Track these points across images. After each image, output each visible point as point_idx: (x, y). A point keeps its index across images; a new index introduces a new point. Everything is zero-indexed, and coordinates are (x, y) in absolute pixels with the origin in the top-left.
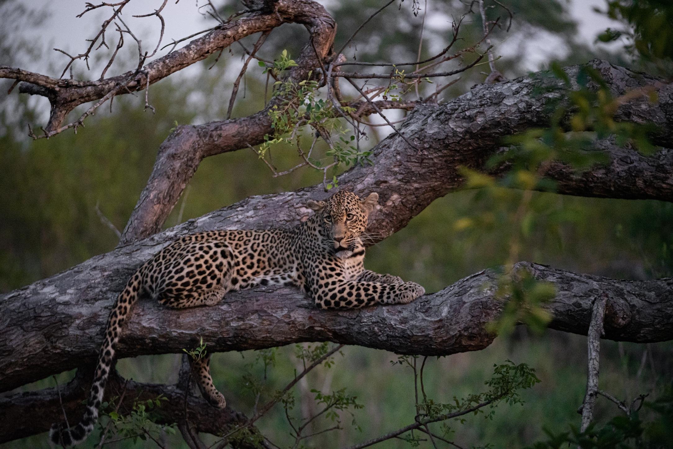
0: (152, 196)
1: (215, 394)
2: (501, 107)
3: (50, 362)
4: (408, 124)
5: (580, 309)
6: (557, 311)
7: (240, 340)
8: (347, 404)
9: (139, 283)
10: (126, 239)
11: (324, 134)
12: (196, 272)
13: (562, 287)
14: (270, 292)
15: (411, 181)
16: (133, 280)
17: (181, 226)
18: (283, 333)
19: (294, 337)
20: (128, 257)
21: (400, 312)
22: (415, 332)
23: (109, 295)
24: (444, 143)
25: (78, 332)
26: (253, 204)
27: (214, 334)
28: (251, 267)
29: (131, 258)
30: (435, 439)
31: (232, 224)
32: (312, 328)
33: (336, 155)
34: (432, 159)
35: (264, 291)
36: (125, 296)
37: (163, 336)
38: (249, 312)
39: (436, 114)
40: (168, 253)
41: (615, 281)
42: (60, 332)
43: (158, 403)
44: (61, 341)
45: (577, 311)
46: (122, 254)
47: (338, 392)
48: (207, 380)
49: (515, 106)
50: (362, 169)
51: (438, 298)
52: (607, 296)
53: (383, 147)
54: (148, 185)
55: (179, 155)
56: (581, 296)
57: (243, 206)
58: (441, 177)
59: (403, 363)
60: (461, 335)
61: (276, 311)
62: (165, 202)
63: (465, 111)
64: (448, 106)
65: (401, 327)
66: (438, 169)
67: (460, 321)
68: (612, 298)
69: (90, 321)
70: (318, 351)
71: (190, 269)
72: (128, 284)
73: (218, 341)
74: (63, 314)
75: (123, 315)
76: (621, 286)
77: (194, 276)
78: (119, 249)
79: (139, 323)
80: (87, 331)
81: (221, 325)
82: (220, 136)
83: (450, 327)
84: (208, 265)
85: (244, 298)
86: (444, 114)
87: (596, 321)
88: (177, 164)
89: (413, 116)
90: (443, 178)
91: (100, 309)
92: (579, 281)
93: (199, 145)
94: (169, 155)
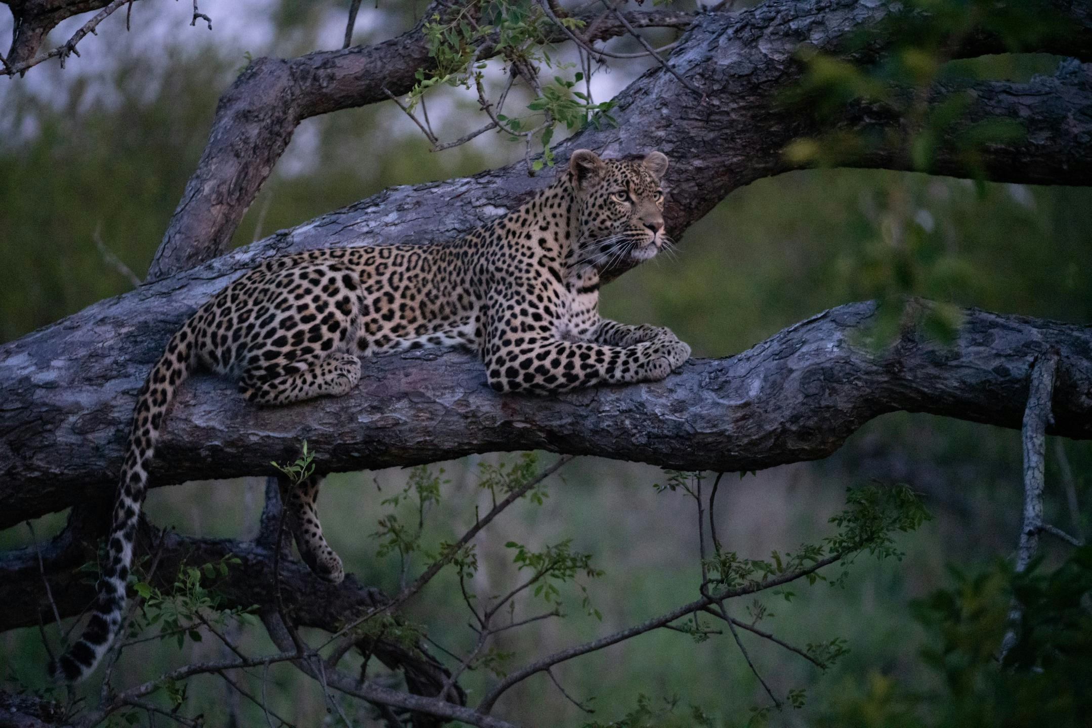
0: (207, 189)
1: (325, 555)
2: (855, 12)
3: (21, 495)
4: (681, 50)
5: (1008, 378)
6: (964, 383)
7: (377, 449)
8: (574, 567)
9: (189, 346)
10: (160, 269)
11: (526, 71)
12: (297, 317)
13: (974, 340)
14: (430, 360)
15: (689, 155)
16: (177, 341)
17: (263, 242)
18: (456, 434)
19: (475, 442)
20: (164, 300)
21: (671, 391)
22: (700, 427)
23: (131, 369)
24: (749, 83)
25: (73, 439)
26: (396, 200)
27: (327, 438)
28: (389, 317)
29: (170, 302)
30: (739, 630)
31: (358, 237)
32: (508, 424)
33: (549, 109)
34: (727, 113)
35: (418, 358)
36: (163, 370)
37: (232, 444)
38: (392, 396)
39: (734, 29)
40: (241, 290)
41: (1072, 327)
42: (39, 439)
43: (224, 569)
44: (41, 456)
45: (1002, 383)
46: (152, 295)
47: (556, 547)
48: (313, 529)
49: (882, 8)
50: (596, 134)
51: (741, 363)
52: (1058, 353)
53: (635, 93)
54: (200, 168)
55: (256, 114)
56: (1009, 355)
57: (377, 205)
58: (744, 147)
59: (677, 488)
60: (785, 431)
61: (443, 394)
62: (232, 200)
63: (789, 21)
64: (757, 13)
65: (673, 418)
66: (738, 132)
67: (784, 405)
68: (1068, 357)
69: (95, 418)
70: (519, 473)
71: (287, 314)
72: (167, 348)
73: (335, 450)
74: (45, 404)
75: (160, 406)
76: (1083, 337)
77: (295, 325)
78: (147, 287)
79: (187, 420)
80: (90, 437)
81: (340, 422)
82: (332, 78)
83: (764, 415)
84: (321, 303)
85: (382, 370)
86: (748, 28)
87: (1038, 399)
88: (253, 131)
89: (691, 35)
90: (748, 150)
91: (113, 395)
92: (1004, 327)
93: (292, 94)
94: (238, 113)
